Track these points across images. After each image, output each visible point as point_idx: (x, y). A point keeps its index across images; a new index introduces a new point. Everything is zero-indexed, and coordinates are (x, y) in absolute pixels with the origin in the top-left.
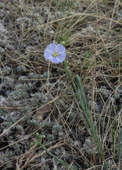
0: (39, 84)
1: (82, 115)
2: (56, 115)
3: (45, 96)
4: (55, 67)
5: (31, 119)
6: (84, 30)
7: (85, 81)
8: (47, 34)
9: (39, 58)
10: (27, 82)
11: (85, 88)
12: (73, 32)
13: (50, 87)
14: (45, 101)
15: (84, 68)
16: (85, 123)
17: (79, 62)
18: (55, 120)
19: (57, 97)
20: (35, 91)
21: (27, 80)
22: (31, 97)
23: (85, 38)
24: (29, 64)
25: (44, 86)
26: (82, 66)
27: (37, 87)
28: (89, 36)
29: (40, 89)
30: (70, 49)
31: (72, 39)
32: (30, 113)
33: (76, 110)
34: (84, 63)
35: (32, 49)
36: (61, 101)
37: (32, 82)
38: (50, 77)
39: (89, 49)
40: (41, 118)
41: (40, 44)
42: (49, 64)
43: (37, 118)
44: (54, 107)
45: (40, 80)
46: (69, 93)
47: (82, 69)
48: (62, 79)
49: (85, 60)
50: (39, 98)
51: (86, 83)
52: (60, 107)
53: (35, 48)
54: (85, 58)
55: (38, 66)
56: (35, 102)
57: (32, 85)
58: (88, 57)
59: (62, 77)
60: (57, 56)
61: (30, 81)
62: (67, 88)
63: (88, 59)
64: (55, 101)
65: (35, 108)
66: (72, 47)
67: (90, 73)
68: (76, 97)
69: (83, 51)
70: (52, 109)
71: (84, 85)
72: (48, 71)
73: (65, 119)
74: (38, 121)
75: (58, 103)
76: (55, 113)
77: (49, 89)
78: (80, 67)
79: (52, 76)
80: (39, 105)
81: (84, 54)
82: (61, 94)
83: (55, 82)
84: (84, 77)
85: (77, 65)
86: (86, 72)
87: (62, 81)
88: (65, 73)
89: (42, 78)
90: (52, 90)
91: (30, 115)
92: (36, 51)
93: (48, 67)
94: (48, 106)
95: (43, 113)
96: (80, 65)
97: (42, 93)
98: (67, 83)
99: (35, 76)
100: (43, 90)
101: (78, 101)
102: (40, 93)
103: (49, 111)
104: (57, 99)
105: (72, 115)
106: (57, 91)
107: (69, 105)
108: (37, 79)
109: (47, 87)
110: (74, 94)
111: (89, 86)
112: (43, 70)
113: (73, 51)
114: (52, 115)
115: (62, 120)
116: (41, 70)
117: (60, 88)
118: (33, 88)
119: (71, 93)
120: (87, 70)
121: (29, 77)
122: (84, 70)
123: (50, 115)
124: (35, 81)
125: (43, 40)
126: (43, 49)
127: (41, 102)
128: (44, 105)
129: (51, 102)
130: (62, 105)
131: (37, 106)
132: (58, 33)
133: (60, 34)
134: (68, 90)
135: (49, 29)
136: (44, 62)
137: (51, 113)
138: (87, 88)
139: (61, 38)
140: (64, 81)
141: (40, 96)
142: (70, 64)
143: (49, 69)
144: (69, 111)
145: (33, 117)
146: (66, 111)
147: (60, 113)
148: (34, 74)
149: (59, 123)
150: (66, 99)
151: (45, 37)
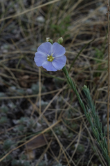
0: (25, 104)
1: (95, 148)
2: (55, 149)
3: (36, 122)
4: (49, 76)
5: (18, 158)
6: (92, 13)
7: (97, 94)
8: (33, 23)
9: (23, 62)
10: (6, 102)
11: (98, 105)
12: (74, 17)
13: (43, 107)
14: (37, 130)
15: (96, 75)
16: (101, 159)
17: (88, 64)
18: (56, 158)
19: (55, 123)
20: (19, 115)
21: (6, 98)
22: (13, 125)
23: (95, 26)
24: (7, 72)
25: (33, 107)
26: (92, 72)
27: (23, 108)
28: (100, 22)
29: (28, 112)
30: (71, 45)
31: (74, 30)
32: (15, 149)
33: (86, 140)
34: (95, 66)
35: (10, 50)
36: (62, 128)
37: (14, 101)
38: (42, 91)
39: (101, 44)
40: (32, 155)
41: (22, 40)
42: (40, 71)
43: (26, 157)
44: (52, 138)
45: (26, 97)
46: (73, 115)
47: (92, 77)
48: (61, 93)
49: (95, 62)
50: (28, 125)
51: (99, 98)
52: (61, 137)
53: (15, 47)
54: (95, 59)
55: (22, 76)
56: (21, 133)
57: (15, 106)
58: (101, 57)
59: (61, 90)
60: (53, 60)
61: (11, 99)
62: (71, 107)
63: (100, 60)
64: (53, 128)
65: (22, 141)
66: (75, 42)
67: (105, 82)
68: (85, 120)
69: (93, 48)
70: (49, 141)
71: (96, 102)
72: (40, 83)
73: (71, 155)
74: (28, 161)
75: (58, 131)
76: (54, 147)
77: (42, 111)
78: (88, 74)
79: (46, 90)
80: (27, 136)
81: (93, 52)
82: (62, 118)
83: (51, 99)
84: (96, 88)
85: (83, 70)
86: (98, 81)
87: (62, 97)
88: (65, 83)
89: (30, 94)
90: (47, 111)
91: (15, 153)
92: (17, 52)
93: (38, 76)
94: (42, 137)
95: (35, 148)
96: (88, 69)
97: (32, 117)
98: (70, 99)
99: (19, 91)
100: (32, 113)
101: (88, 126)
102: (28, 118)
103: (44, 144)
104: (56, 126)
105: (81, 148)
106: (54, 114)
107: (74, 133)
108: (22, 97)
109: (38, 107)
110: (82, 116)
111: (105, 103)
112: (31, 81)
113: (76, 48)
114: (49, 150)
115: (66, 157)
116: (27, 81)
117: (60, 107)
118: (16, 110)
119: (77, 114)
120: (100, 78)
121: (9, 93)
122: (95, 78)
123: (46, 150)
124: (19, 99)
125: (27, 33)
126: (28, 48)
127: (31, 132)
128: (36, 136)
129: (46, 130)
130: (63, 134)
131: (26, 138)
132: (51, 21)
133: (55, 22)
134: (71, 110)
135: (35, 14)
136: (31, 69)
137: (47, 148)
138: (102, 106)
139: (56, 29)
140: (65, 97)
141: (29, 123)
142: (72, 69)
143: (40, 80)
144: (76, 143)
145: (19, 156)
146: (71, 143)
147: (61, 146)
148: (17, 89)
149: (61, 162)
150: (70, 125)
151: (31, 28)
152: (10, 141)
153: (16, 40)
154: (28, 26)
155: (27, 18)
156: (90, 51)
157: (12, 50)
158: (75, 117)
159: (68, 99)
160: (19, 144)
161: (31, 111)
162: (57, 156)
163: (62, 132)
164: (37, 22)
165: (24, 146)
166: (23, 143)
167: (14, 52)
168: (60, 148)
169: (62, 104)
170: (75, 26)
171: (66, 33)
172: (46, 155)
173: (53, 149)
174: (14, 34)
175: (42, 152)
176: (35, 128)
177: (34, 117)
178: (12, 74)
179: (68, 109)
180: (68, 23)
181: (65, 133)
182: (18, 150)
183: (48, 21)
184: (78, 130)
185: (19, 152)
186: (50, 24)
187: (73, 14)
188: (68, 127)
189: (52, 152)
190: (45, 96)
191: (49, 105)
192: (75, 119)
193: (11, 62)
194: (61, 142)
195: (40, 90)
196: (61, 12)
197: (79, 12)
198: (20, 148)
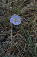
0: (6, 37)
1: (31, 51)
2: (17, 52)
4: (15, 27)
5: (4, 55)
6: (28, 5)
7: (31, 33)
9: (5, 23)
11: (31, 37)
12: (22, 7)
13: (13, 38)
14: (11, 45)
15: (30, 26)
16: (33, 55)
17: (27, 23)
18: (17, 55)
19: (17, 43)
20: (4, 40)
22: (3, 44)
23: (29, 10)
25: (9, 38)
26: (29, 25)
27: (6, 38)
28: (31, 8)
29: (8, 39)
31: (23, 11)
32: (3, 52)
33: (27, 49)
36: (19, 45)
37: (3, 36)
38: (12, 32)
39: (32, 16)
40: (9, 54)
41: (5, 15)
42: (11, 25)
43: (7, 54)
44: (16, 48)
45: (7, 34)
46: (23, 40)
47: (29, 27)
48: (18, 33)
49: (30, 22)
50: (7, 44)
51: (31, 34)
52: (19, 48)
53: (3, 17)
54: (30, 21)
55: (5, 27)
56: (5, 47)
57: (3, 38)
58: (32, 20)
59: (18, 32)
60: (16, 21)
61: (2, 35)
62: (22, 37)
63: (32, 21)
64: (16, 45)
65: (6, 49)
66: (23, 15)
67: (33, 29)
68: (27, 42)
69: (29, 17)
70: (15, 49)
71: (31, 35)
72: (11, 30)
73: (22, 54)
74: (8, 56)
75: (18, 46)
76: (17, 51)
77: (12, 39)
78: (28, 26)
79: (13, 32)
80: (7, 47)
81: (29, 19)
82: (19, 41)
83: (15, 35)
84: (30, 31)
85: (26, 25)
86: (31, 28)
87: (19, 34)
88: (20, 29)
89: (8, 33)
90: (14, 39)
91: (3, 53)
92: (3, 19)
93: (11, 27)
94: (12, 48)
95: (10, 51)
96: (28, 24)
97: (9, 41)
98: (22, 35)
99: (4, 32)
100: (9, 40)
101: (28, 44)
102: (7, 41)
103: (13, 50)
104: (17, 44)
105: (26, 51)
106: (16, 40)
107: (23, 46)
108: (5, 34)
109: (11, 38)
110: (26, 40)
111: (34, 36)
112: (8, 29)
113: (23, 17)
114: (15, 52)
115: (21, 54)
116: (7, 29)
117: (18, 38)
118: (3, 39)
119: (24, 40)
120: (32, 27)
121: (1, 33)
122: (30, 27)
123: (14, 52)
124: (4, 35)
125: (7, 13)
126: (7, 18)
127: (9, 46)
128: (10, 48)
129: (14, 45)
130: (20, 47)
131: (7, 48)
132: (15, 8)
133: (16, 9)
134: (22, 38)
135: (9, 6)
136: (8, 25)
137: (14, 51)
138: (32, 37)
139: (16, 11)
140: (20, 34)
141: (8, 43)
142: (22, 24)
143: (11, 28)
144: (24, 49)
145: (5, 54)
146: (22, 50)
147: (19, 51)
148: (4, 31)
149: (19, 56)
150: (22, 43)
151: (8, 11)
152: (2, 49)
153: (3, 15)
154: (7, 10)
155: (6, 8)
156: (28, 18)
157: (2, 18)
158: (24, 41)
159: (21, 35)
160: (5, 50)
161: (9, 39)
162: (18, 54)
163: (19, 46)
164: (10, 9)
165: (6, 51)
166: (6, 50)
167: (2, 19)
168: (18, 51)
169: (19, 36)
170: (23, 10)
171: (20, 12)
172: (14, 54)
173: (16, 52)
174: (2, 13)
175: (13, 53)
176: (10, 45)
177: (10, 41)
178: (2, 26)
179: (21, 38)
180: (20, 9)
181: (20, 46)
182: (4, 52)
183: (14, 8)
184: (25, 45)
185: (5, 53)
186: (14, 9)
187: (22, 6)
188: (21, 44)
189: (16, 53)
190: (13, 34)
191: (15, 37)
192: (23, 41)
193: (1, 22)
194: (19, 49)
195: (11, 32)
196: (18, 5)
197: (24, 5)
198: (5, 52)
